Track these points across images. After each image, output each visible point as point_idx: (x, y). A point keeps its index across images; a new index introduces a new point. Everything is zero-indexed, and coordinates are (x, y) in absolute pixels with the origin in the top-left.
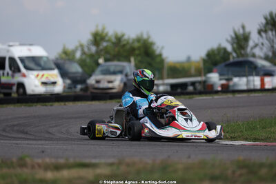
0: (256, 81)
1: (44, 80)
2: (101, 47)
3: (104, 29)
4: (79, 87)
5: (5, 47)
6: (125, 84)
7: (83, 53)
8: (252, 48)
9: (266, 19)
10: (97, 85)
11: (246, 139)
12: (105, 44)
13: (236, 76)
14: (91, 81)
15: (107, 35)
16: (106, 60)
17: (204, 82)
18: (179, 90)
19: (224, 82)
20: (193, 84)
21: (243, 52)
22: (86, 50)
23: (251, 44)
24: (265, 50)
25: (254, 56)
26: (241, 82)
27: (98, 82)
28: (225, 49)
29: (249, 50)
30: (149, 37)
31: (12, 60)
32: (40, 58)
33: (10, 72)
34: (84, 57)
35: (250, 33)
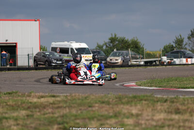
0: (184, 61)
1: (86, 59)
2: (115, 44)
3: (115, 35)
4: (103, 62)
5: (69, 43)
6: (123, 61)
7: (107, 46)
8: (185, 45)
9: (192, 31)
10: (110, 61)
11: (156, 87)
12: (117, 42)
13: (175, 58)
14: (108, 59)
15: (117, 38)
16: (117, 50)
17: (160, 61)
18: (149, 64)
19: (169, 61)
20: (155, 61)
21: (180, 47)
22: (108, 45)
23: (184, 43)
24: (191, 46)
25: (186, 49)
26: (177, 61)
27: (111, 60)
28: (172, 45)
29: (183, 46)
30: (137, 40)
31: (72, 49)
32: (85, 48)
33: (71, 55)
34: (107, 48)
35: (184, 39)
